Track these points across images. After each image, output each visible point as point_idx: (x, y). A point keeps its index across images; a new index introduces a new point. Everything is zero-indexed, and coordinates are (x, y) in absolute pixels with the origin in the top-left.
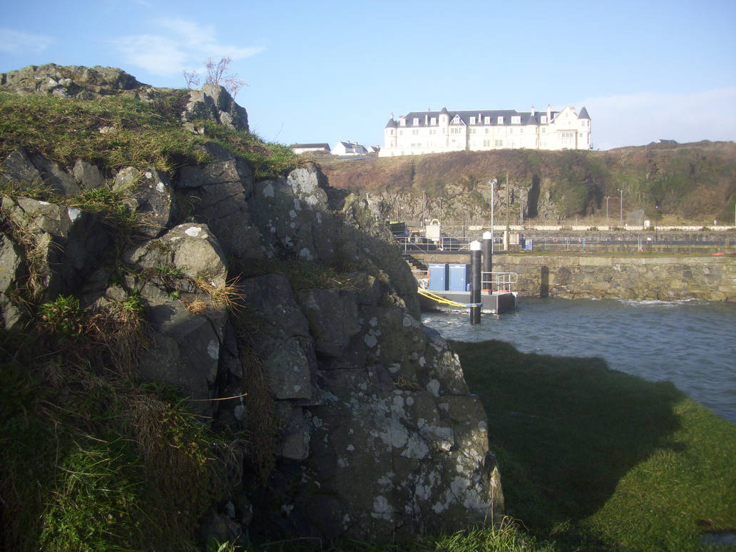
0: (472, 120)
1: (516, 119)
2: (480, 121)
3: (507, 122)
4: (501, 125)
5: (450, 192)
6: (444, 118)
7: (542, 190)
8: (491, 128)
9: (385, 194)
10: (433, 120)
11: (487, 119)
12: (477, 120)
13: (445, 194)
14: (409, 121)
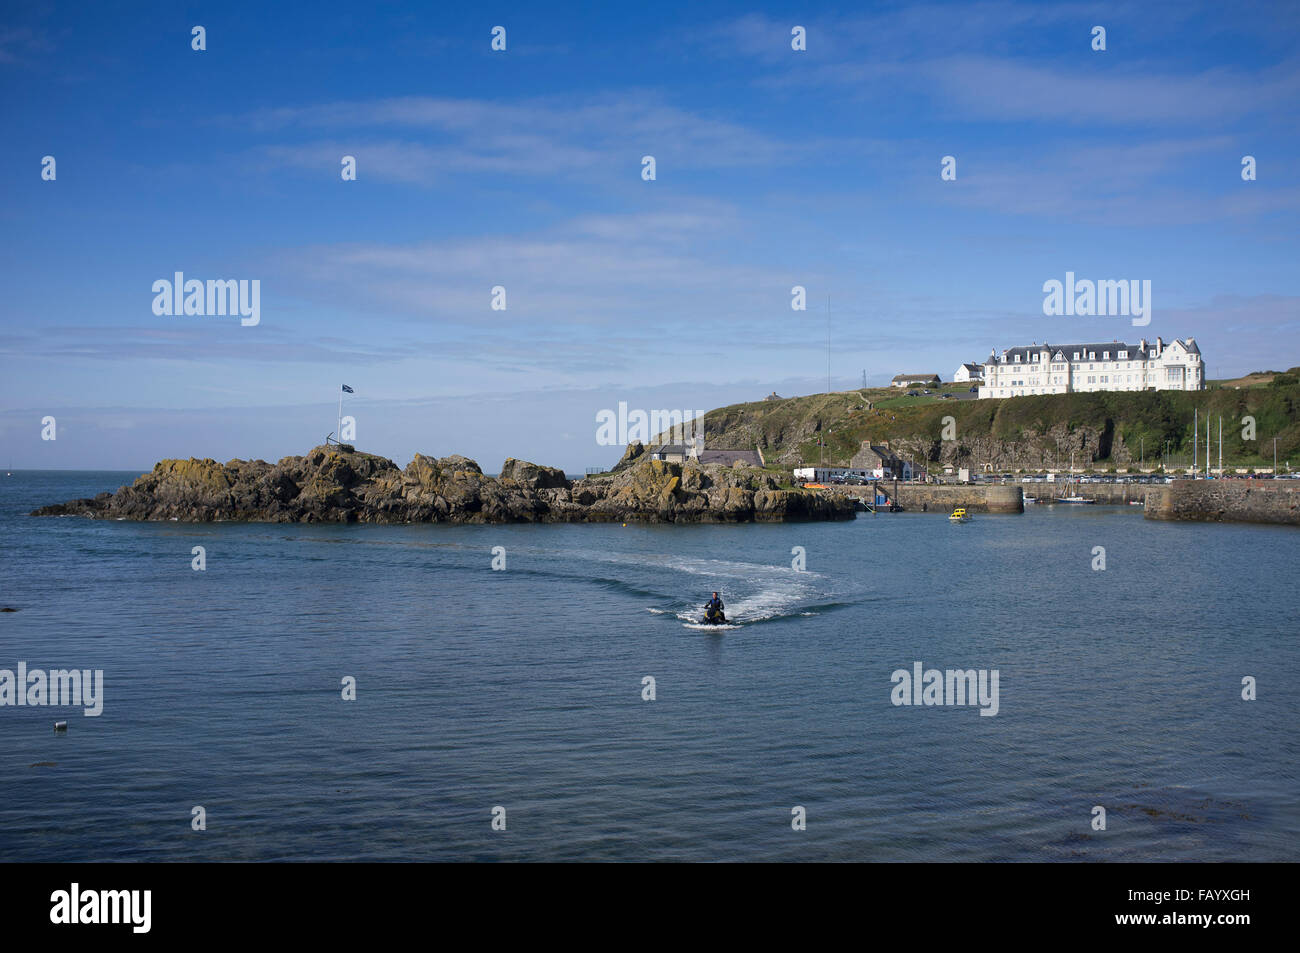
0: (1076, 356)
1: (1122, 354)
2: (1084, 356)
3: (1113, 357)
4: (1106, 361)
5: (1025, 436)
6: (1045, 355)
7: (1116, 433)
8: (1095, 365)
9: (964, 438)
10: (1035, 356)
11: (1092, 355)
12: (1081, 356)
13: (1020, 438)
14: (1010, 359)
